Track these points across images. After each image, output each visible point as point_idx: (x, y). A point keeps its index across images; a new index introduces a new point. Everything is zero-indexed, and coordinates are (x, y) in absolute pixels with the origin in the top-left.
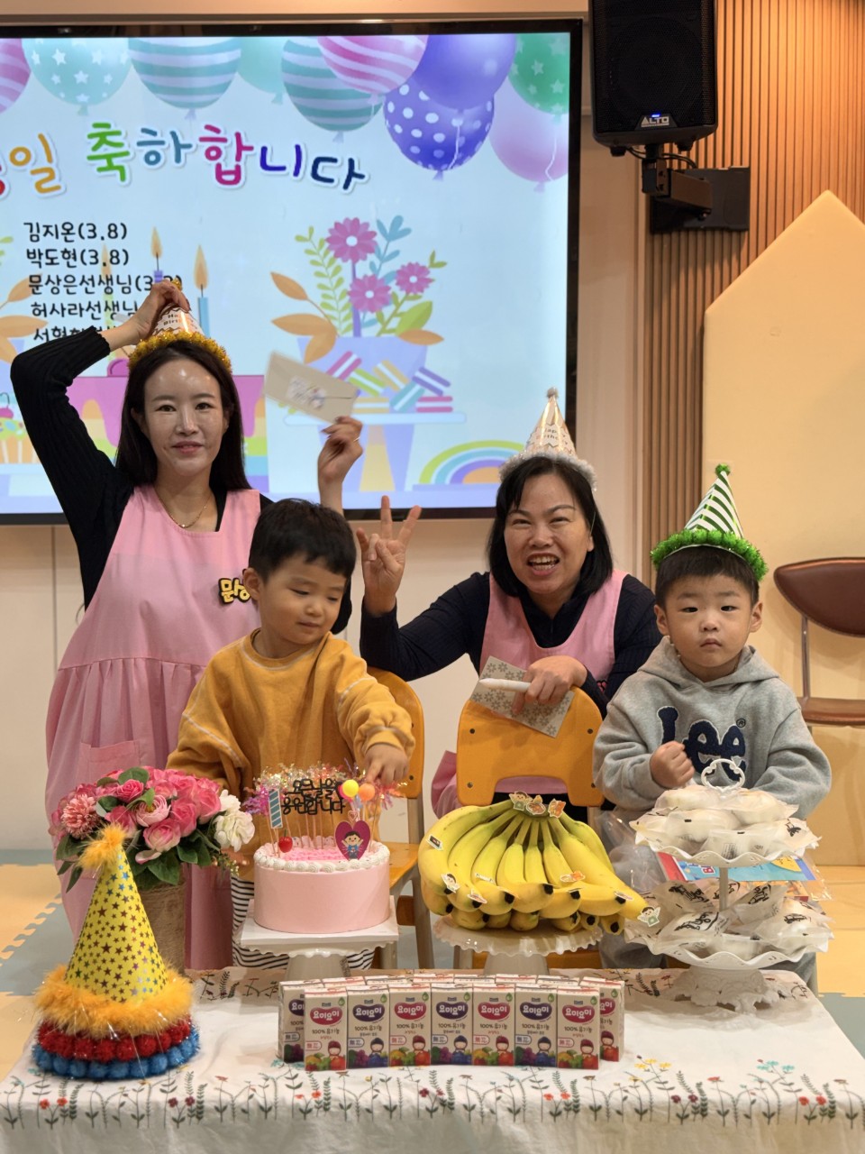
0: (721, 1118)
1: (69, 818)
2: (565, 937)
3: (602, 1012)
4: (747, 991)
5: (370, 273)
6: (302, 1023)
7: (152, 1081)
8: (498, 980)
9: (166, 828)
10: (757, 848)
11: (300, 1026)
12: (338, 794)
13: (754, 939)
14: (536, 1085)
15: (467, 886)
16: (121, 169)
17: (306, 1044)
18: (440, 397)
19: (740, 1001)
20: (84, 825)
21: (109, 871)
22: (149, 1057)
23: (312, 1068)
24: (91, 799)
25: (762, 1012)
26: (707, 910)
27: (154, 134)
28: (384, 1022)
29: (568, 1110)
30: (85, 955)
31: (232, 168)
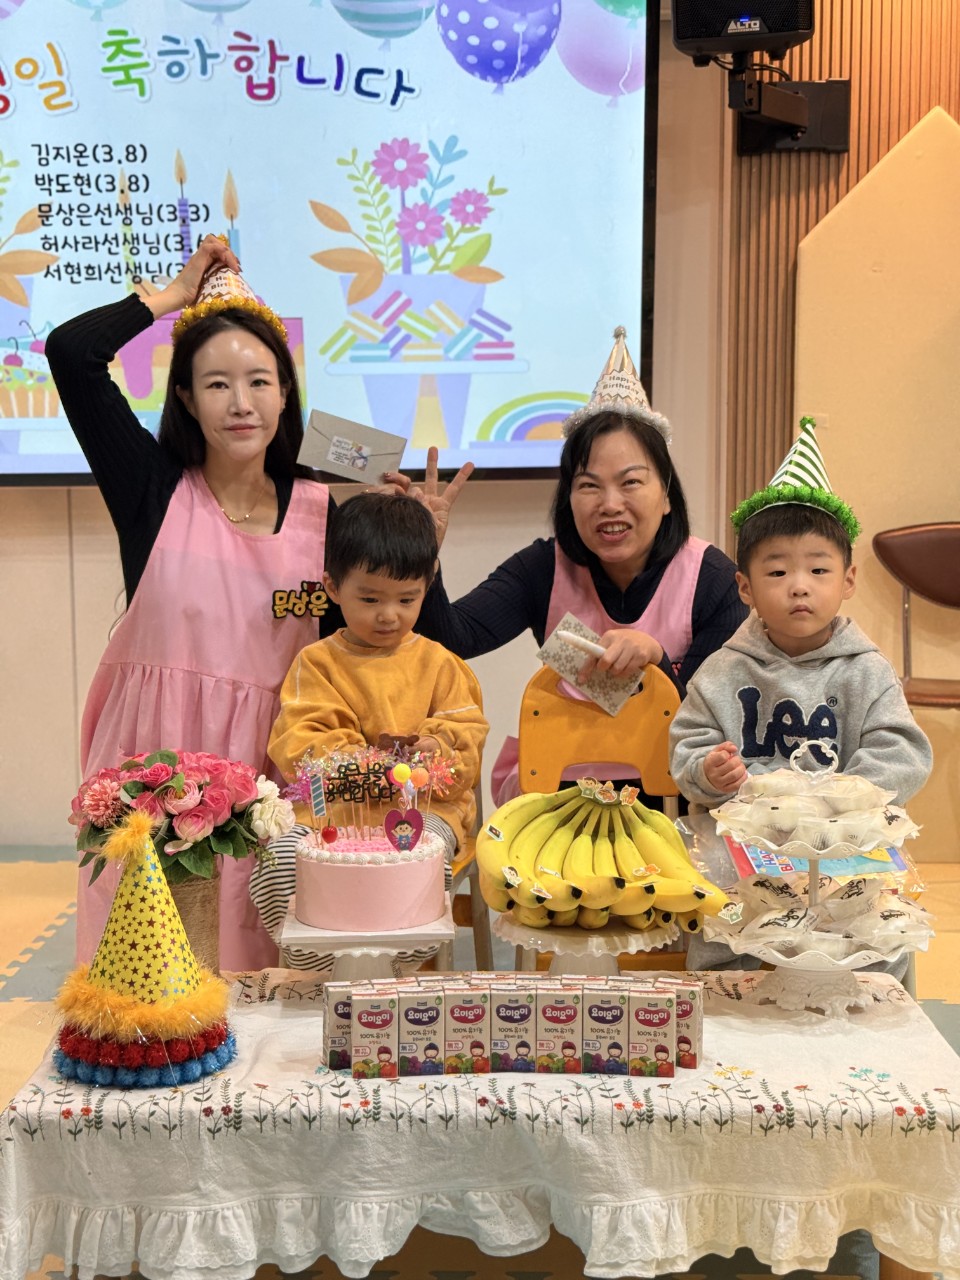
0: (809, 1129)
1: (91, 805)
2: (638, 936)
3: (679, 1016)
4: (837, 994)
5: (421, 202)
6: (349, 1027)
7: (185, 1088)
8: (564, 981)
9: (198, 817)
10: (851, 838)
11: (347, 1030)
12: (388, 779)
13: (847, 937)
14: (606, 1093)
15: (529, 879)
16: (140, 82)
17: (354, 1049)
18: (501, 343)
19: (830, 1004)
20: (107, 813)
21: (136, 861)
22: (182, 1063)
23: (360, 1075)
24: (115, 784)
25: (854, 1016)
26: (795, 906)
27: (177, 42)
28: (439, 1026)
29: (640, 1120)
30: (110, 953)
31: (265, 81)
